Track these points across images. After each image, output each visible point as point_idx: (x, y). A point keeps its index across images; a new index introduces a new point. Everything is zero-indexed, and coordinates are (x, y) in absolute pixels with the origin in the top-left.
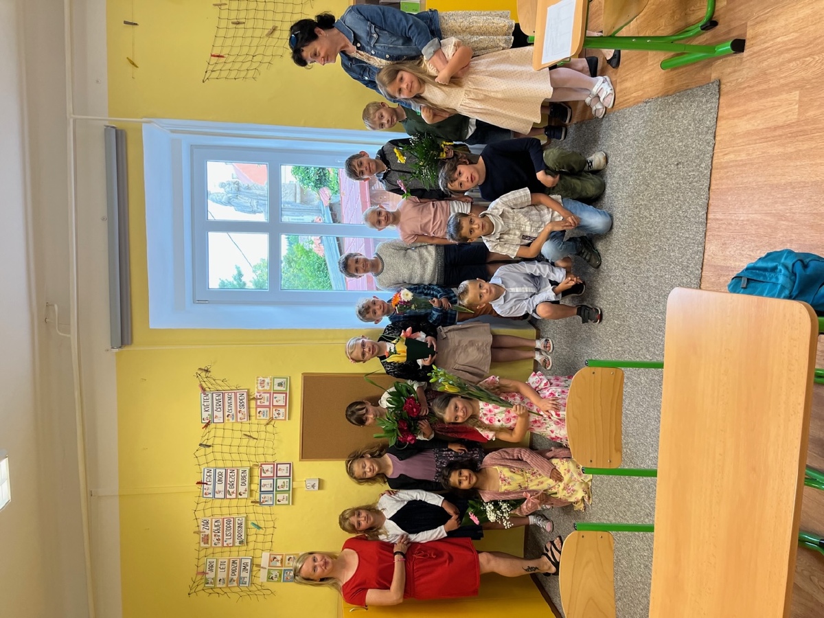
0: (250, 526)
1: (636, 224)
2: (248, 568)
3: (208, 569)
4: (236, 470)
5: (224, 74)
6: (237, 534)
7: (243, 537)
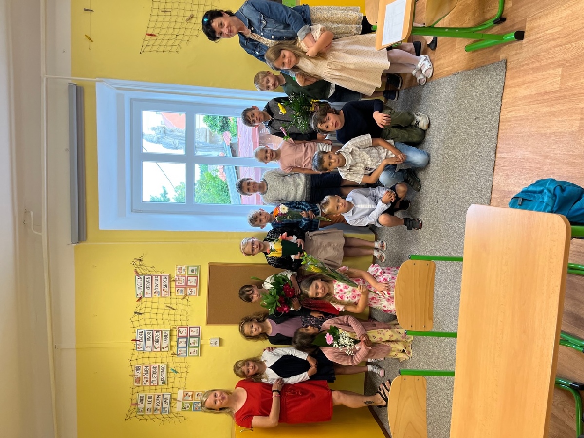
0: (170, 371)
1: (446, 161)
2: (168, 401)
3: (139, 401)
4: (160, 332)
5: (155, 48)
6: (160, 377)
7: (165, 379)
